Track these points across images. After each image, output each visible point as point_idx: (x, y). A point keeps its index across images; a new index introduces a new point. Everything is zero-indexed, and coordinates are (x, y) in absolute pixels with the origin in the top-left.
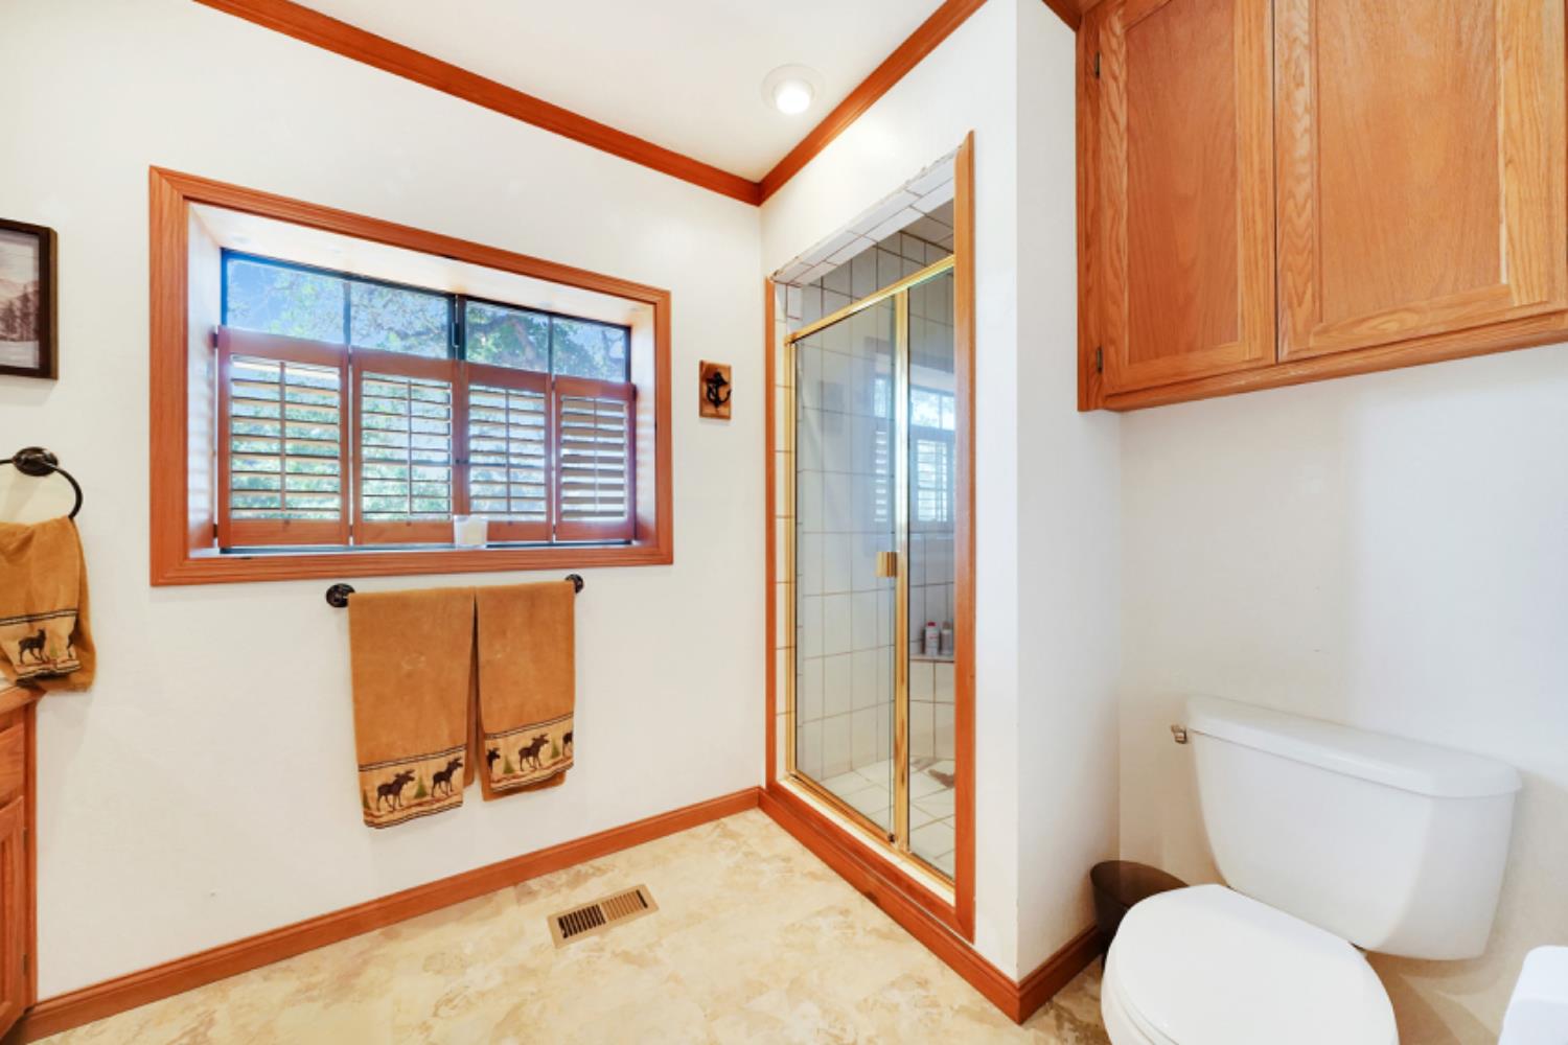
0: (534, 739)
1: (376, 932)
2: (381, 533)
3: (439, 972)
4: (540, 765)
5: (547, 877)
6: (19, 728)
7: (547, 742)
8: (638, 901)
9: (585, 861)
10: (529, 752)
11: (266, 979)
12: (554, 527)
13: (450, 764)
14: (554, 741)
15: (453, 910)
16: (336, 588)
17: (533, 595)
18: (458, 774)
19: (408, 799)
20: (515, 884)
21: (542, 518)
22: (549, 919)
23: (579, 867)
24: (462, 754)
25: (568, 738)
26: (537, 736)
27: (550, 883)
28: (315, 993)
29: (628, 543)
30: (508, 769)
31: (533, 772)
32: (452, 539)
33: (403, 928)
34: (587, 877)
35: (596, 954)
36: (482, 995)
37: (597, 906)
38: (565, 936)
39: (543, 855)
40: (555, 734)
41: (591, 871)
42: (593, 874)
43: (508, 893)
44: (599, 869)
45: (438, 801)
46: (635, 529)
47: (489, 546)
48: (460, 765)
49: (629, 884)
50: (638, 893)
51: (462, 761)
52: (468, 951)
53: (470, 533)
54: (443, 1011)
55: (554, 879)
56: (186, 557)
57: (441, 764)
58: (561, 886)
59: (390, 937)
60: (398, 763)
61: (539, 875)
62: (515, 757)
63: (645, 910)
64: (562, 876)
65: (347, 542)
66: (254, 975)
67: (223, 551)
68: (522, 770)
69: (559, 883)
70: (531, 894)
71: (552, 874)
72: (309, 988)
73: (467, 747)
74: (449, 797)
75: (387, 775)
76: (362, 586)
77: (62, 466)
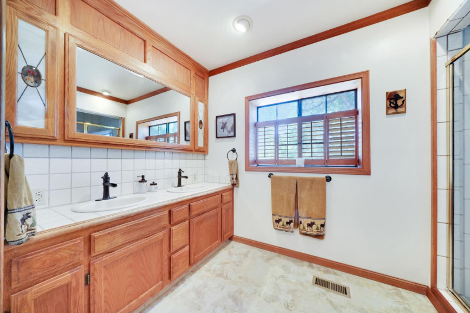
0: (311, 222)
1: (277, 254)
2: (282, 162)
3: (284, 270)
4: (313, 230)
5: (319, 266)
6: (231, 191)
7: (315, 224)
8: (344, 290)
9: (332, 268)
10: (311, 225)
11: (258, 250)
12: (327, 161)
13: (290, 221)
14: (317, 224)
15: (293, 259)
16: (271, 174)
17: (312, 181)
18: (292, 224)
19: (280, 225)
20: (309, 262)
21: (323, 158)
22: (314, 276)
23: (329, 269)
24: (293, 219)
25: (323, 226)
26: (312, 222)
27: (319, 268)
28: (263, 258)
29: (356, 166)
30: (304, 228)
31: (310, 231)
32: (295, 164)
33: (282, 256)
34: (330, 273)
35: (322, 295)
36: (290, 281)
37: (329, 283)
38: (316, 284)
39: (317, 258)
40: (318, 223)
41: (333, 272)
42: (333, 273)
43: (306, 263)
44: (335, 273)
45: (287, 229)
46: (357, 162)
47: (305, 166)
48: (293, 222)
49: (343, 283)
50: (345, 288)
51: (293, 221)
52: (292, 270)
53: (300, 163)
54: (281, 278)
55: (320, 267)
56: (249, 166)
57: (288, 220)
58: (322, 270)
59: (279, 256)
60: (279, 216)
61: (317, 264)
62: (306, 225)
63: (345, 295)
64: (323, 268)
65: (276, 164)
66: (257, 249)
67: (258, 165)
68: (307, 229)
69: (322, 269)
70: (312, 267)
71: (321, 266)
72: (263, 257)
73: (295, 218)
74: (290, 229)
75: (277, 218)
76: (275, 174)
77: (236, 151)
